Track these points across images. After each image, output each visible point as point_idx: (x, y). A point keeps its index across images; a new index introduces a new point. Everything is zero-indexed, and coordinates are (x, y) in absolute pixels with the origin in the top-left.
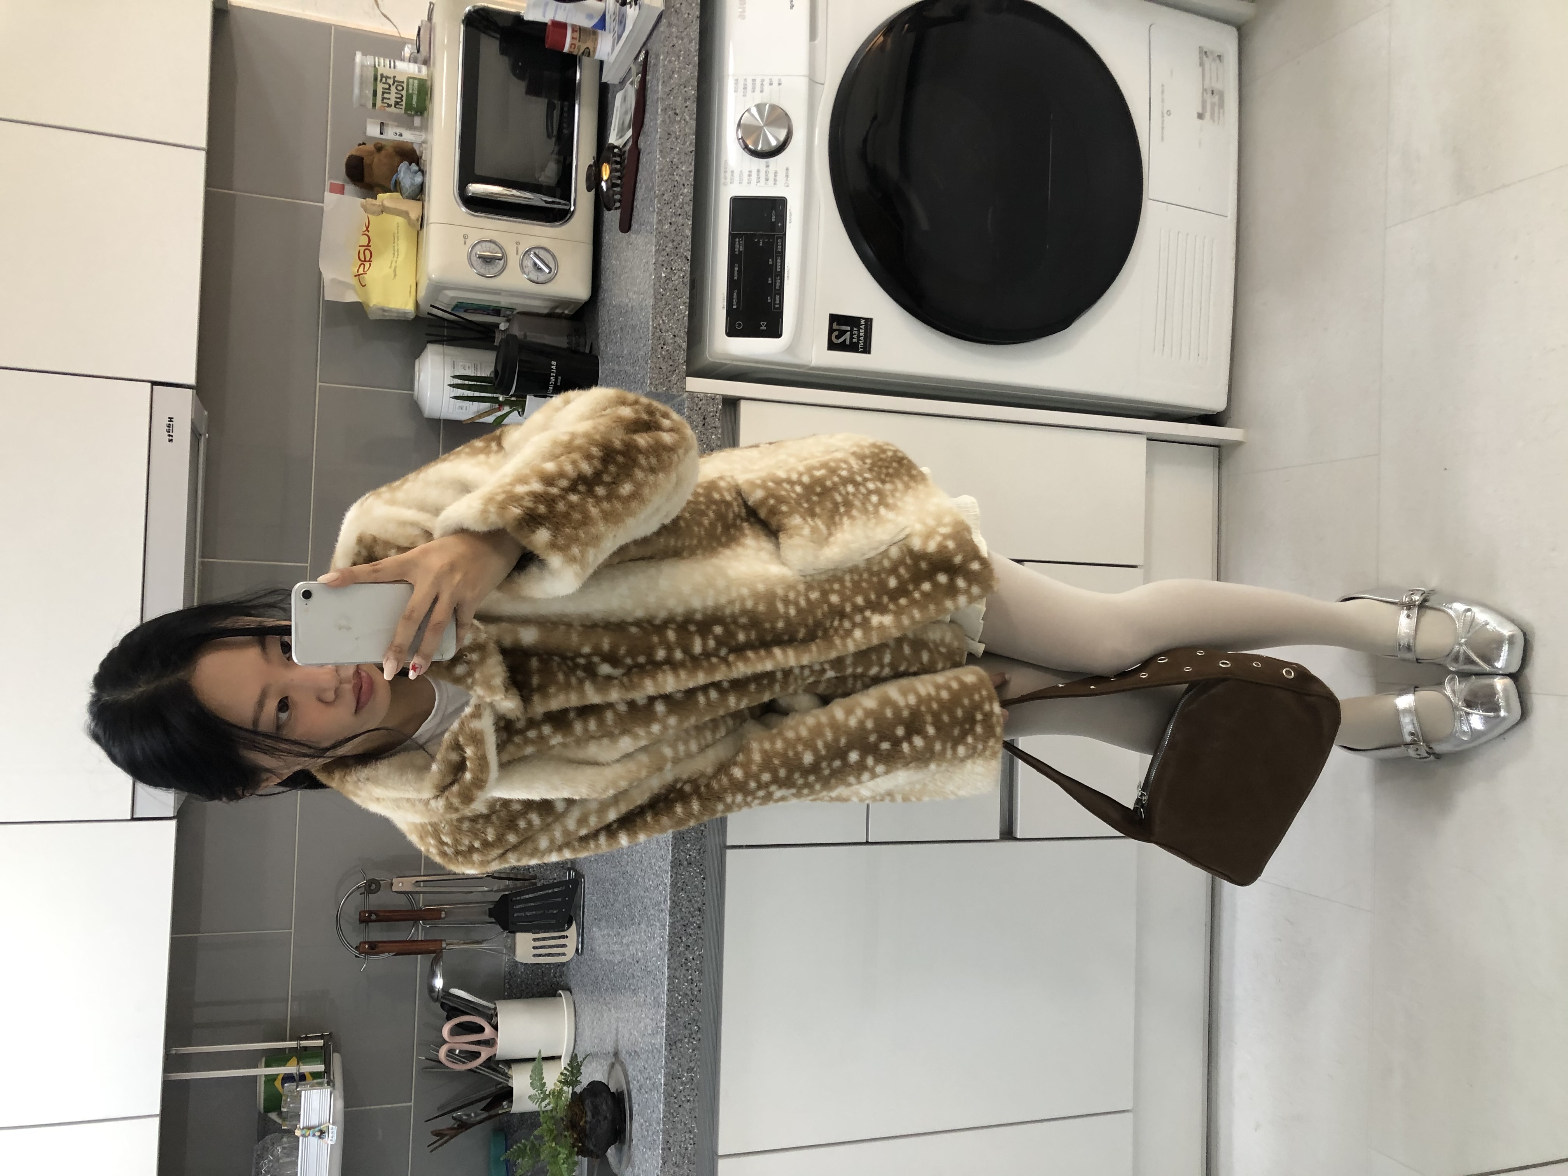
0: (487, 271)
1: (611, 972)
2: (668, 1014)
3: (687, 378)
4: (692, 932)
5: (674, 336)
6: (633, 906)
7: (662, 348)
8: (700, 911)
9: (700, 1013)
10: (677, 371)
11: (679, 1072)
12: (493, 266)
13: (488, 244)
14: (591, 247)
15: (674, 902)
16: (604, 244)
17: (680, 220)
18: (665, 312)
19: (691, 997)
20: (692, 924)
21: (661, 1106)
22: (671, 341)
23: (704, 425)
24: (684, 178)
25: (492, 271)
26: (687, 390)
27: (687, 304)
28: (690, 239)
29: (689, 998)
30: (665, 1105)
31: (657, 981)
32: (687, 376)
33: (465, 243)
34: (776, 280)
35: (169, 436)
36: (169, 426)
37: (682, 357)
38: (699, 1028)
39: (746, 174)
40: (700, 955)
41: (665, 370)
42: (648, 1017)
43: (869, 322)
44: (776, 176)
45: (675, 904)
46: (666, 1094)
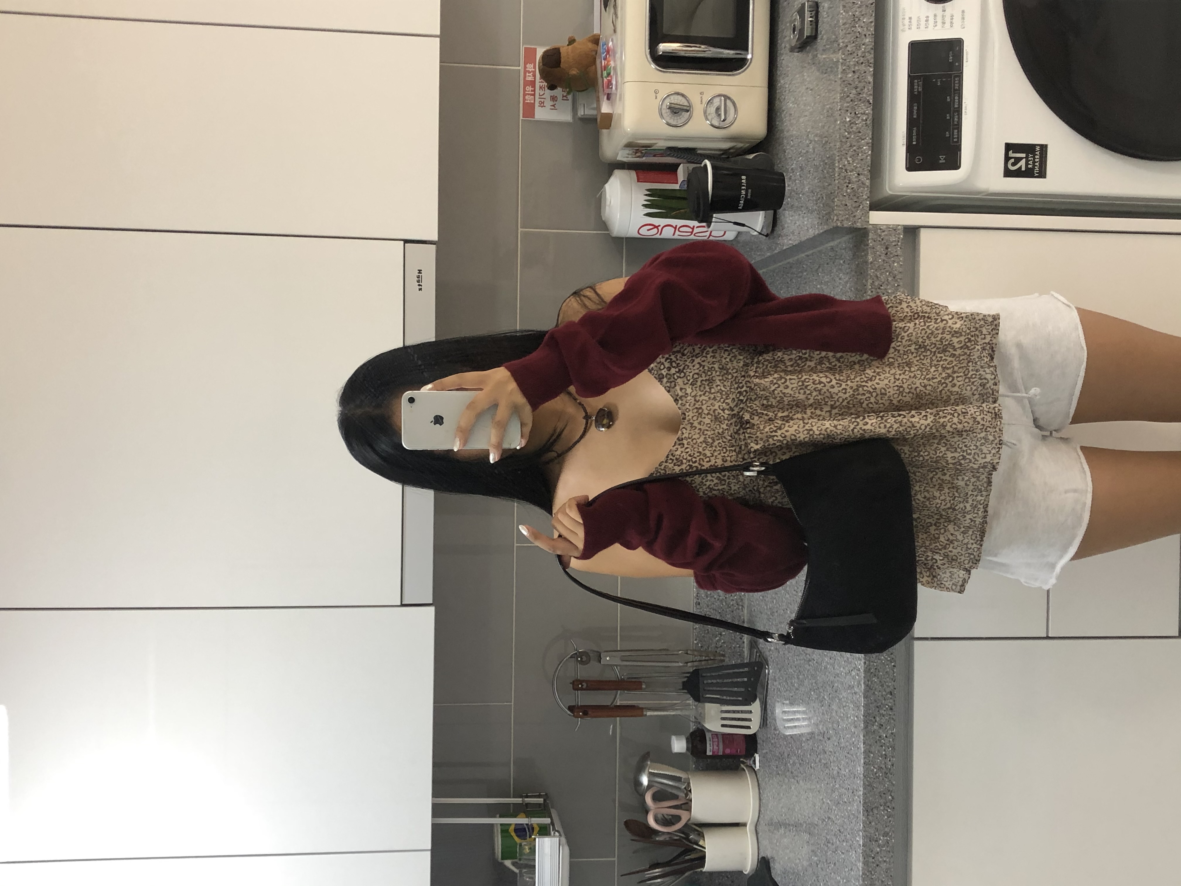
0: (676, 121)
1: (798, 749)
2: (864, 784)
3: (871, 212)
4: (884, 713)
5: (859, 174)
6: (821, 690)
7: (847, 186)
8: (891, 694)
9: (893, 785)
10: (861, 207)
11: (876, 835)
12: (681, 116)
13: (676, 97)
14: (765, 90)
15: (867, 686)
16: (778, 88)
17: (863, 68)
18: (850, 153)
19: (884, 770)
20: (885, 705)
21: (860, 865)
22: (856, 179)
23: (886, 254)
24: (865, 29)
25: (679, 120)
26: (870, 223)
27: (870, 145)
28: (872, 84)
29: (883, 771)
30: (864, 863)
31: (852, 755)
32: (871, 209)
33: (656, 98)
34: (954, 115)
35: (419, 285)
36: (418, 277)
37: (865, 193)
38: (893, 798)
39: (923, 19)
40: (892, 733)
41: (849, 208)
42: (843, 788)
43: (1044, 148)
44: (952, 19)
45: (869, 688)
46: (865, 854)
